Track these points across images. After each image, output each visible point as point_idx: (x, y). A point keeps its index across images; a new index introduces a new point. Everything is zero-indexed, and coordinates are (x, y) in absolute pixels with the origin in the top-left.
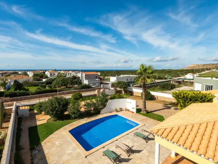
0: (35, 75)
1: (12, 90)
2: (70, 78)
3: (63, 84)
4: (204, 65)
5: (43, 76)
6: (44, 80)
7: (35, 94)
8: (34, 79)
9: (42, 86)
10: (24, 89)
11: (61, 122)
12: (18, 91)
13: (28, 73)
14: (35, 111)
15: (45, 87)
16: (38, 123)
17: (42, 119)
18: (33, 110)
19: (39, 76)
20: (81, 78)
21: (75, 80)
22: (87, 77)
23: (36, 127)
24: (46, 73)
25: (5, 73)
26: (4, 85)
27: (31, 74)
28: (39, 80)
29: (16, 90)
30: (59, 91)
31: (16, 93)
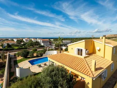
0: (17, 41)
1: (6, 48)
2: (34, 42)
3: (31, 45)
4: (115, 35)
5: (22, 41)
6: (22, 43)
7: (17, 49)
8: (17, 43)
9: (21, 46)
10: (12, 48)
11: (26, 59)
12: (9, 48)
13: (14, 40)
14: (17, 56)
15: (22, 46)
16: (17, 59)
17: (19, 58)
18: (16, 56)
19: (20, 41)
20: (40, 42)
21: (37, 43)
22: (43, 42)
23: (17, 60)
24: (24, 39)
25: (2, 40)
26: (2, 45)
27: (15, 40)
28: (20, 43)
29: (8, 48)
30: (28, 48)
31: (8, 49)
